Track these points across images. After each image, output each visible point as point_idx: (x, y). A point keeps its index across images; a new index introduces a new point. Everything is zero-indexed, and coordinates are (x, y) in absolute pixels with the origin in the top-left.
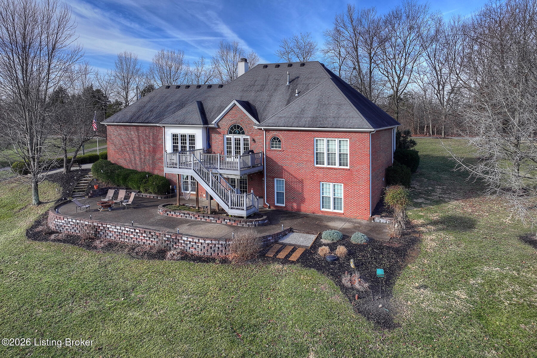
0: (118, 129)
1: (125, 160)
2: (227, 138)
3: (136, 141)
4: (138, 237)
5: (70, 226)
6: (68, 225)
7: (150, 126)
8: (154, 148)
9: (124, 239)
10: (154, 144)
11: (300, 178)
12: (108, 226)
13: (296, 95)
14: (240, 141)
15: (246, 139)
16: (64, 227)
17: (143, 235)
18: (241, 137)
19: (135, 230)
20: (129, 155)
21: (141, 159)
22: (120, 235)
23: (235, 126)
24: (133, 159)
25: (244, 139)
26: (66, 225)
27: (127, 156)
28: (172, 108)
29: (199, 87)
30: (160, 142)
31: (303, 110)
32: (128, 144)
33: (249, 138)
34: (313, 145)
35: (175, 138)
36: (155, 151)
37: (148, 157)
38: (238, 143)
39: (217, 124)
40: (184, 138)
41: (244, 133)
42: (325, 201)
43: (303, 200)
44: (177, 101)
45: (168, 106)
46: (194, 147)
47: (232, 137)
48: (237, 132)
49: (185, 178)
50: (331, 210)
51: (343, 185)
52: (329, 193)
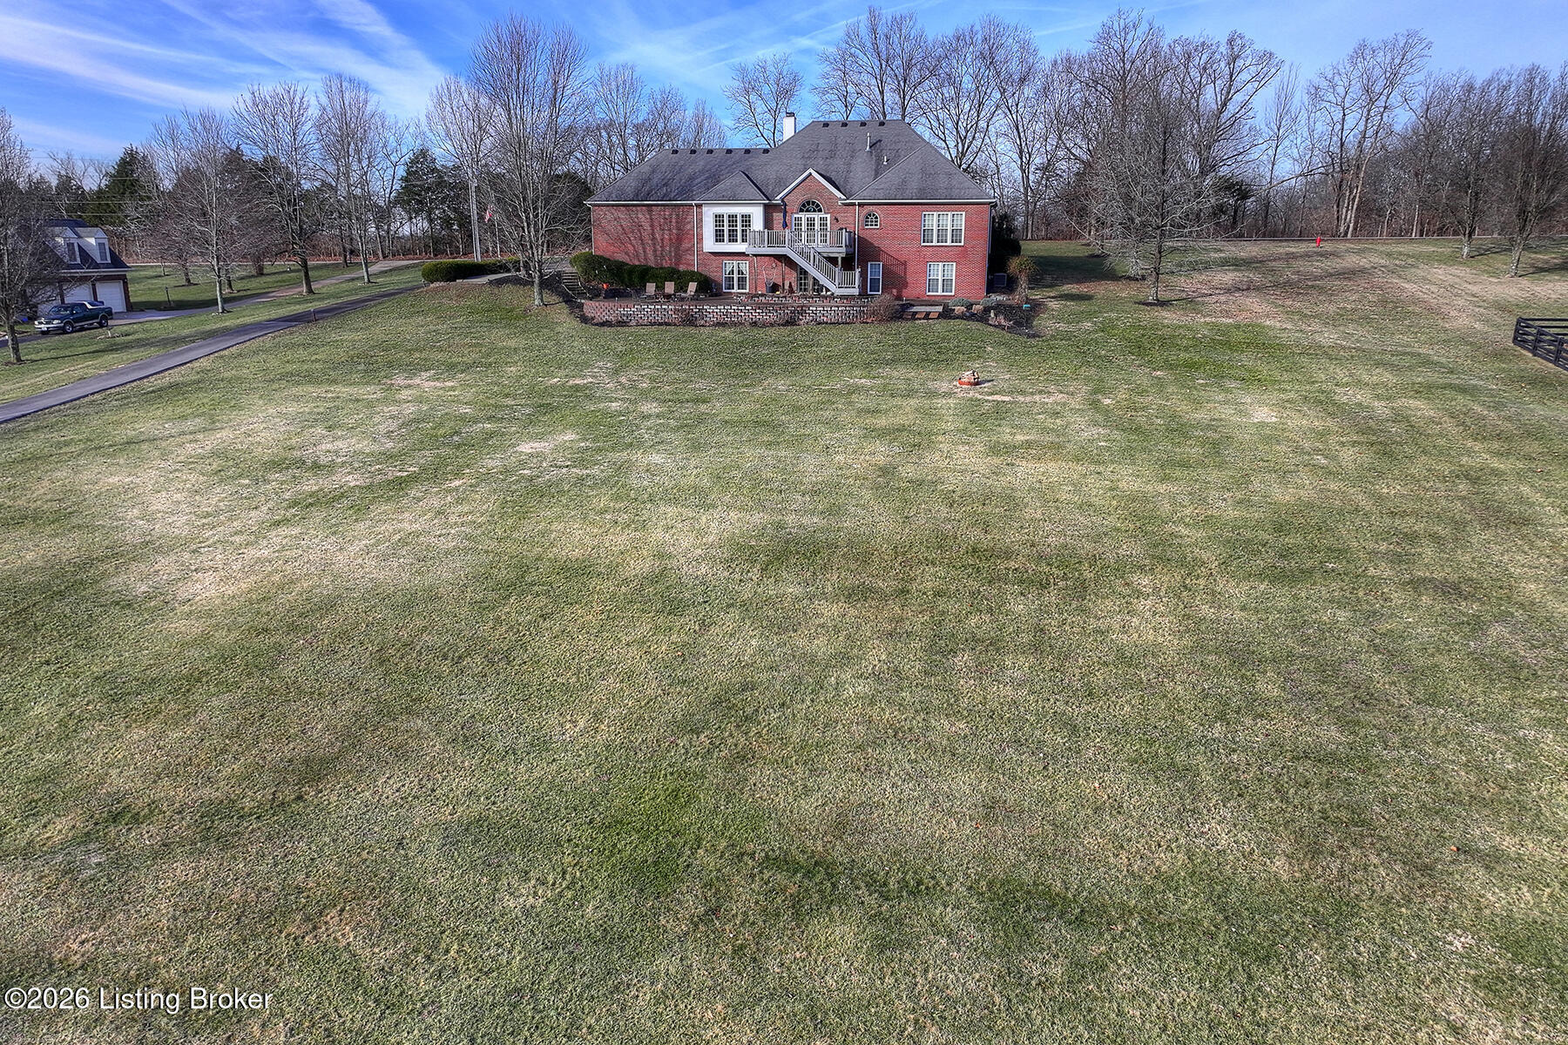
0: (613, 211)
1: (625, 253)
2: (796, 218)
3: (647, 226)
7: (672, 205)
8: (678, 235)
10: (679, 229)
11: (902, 259)
13: (885, 163)
14: (814, 221)
15: (823, 218)
18: (816, 216)
20: (634, 246)
21: (655, 251)
23: (808, 203)
24: (641, 251)
25: (821, 218)
27: (631, 248)
28: (699, 180)
29: (729, 151)
30: (688, 227)
31: (904, 181)
32: (633, 232)
33: (828, 216)
34: (920, 220)
35: (719, 219)
36: (679, 240)
37: (668, 248)
38: (811, 223)
39: (782, 200)
40: (732, 218)
41: (820, 211)
42: (932, 284)
43: (905, 285)
44: (702, 172)
45: (692, 179)
46: (750, 230)
47: (804, 217)
48: (811, 209)
49: (727, 273)
50: (939, 293)
51: (954, 264)
52: (937, 275)
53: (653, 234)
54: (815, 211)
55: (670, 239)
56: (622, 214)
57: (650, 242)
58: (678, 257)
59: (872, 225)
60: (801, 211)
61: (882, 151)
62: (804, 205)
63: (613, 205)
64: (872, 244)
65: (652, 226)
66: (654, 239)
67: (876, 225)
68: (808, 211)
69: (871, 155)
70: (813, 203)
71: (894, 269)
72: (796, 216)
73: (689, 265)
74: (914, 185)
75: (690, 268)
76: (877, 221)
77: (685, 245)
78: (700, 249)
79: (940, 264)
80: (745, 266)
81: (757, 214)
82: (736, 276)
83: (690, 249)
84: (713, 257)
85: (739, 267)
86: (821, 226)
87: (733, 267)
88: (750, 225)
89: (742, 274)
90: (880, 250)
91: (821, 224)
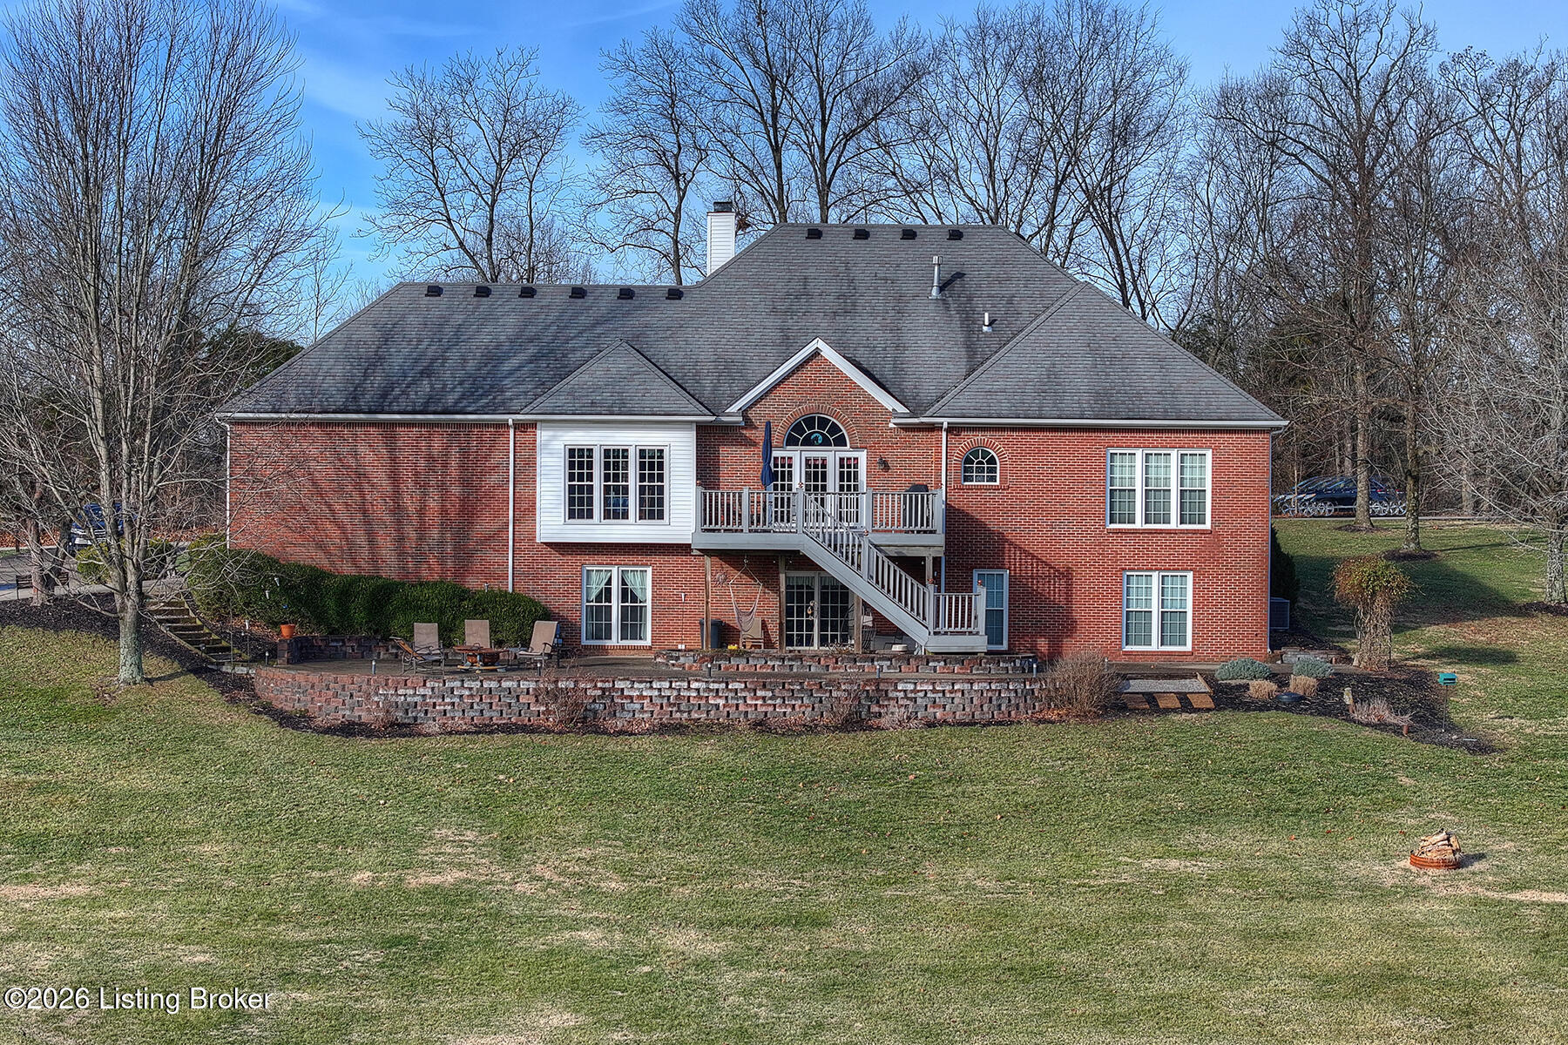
0: (288, 437)
1: (320, 546)
2: (776, 459)
3: (380, 477)
4: (741, 702)
5: (457, 700)
6: (447, 700)
7: (448, 424)
8: (464, 500)
9: (689, 712)
10: (465, 483)
11: (1060, 564)
12: (619, 685)
13: (985, 329)
14: (824, 466)
15: (849, 459)
16: (430, 709)
17: (759, 693)
18: (832, 456)
19: (727, 684)
20: (341, 527)
21: (401, 539)
22: (670, 705)
23: (810, 422)
24: (361, 540)
25: (842, 460)
26: (440, 700)
27: (334, 531)
28: (515, 362)
29: (578, 293)
30: (493, 479)
31: (1052, 374)
32: (340, 490)
33: (862, 456)
34: (1104, 468)
35: (578, 460)
36: (468, 511)
37: (435, 533)
38: (816, 474)
39: (744, 412)
40: (616, 459)
41: (841, 442)
42: (1135, 624)
43: (1071, 628)
44: (517, 342)
45: (493, 358)
46: (661, 489)
47: (798, 457)
48: (816, 438)
49: (593, 597)
50: (1155, 646)
51: (1190, 575)
52: (1148, 601)
53: (397, 494)
54: (826, 442)
55: (444, 511)
56: (313, 447)
57: (387, 518)
58: (464, 557)
59: (981, 479)
60: (792, 441)
61: (970, 299)
62: (798, 428)
63: (290, 423)
64: (981, 525)
65: (395, 478)
66: (398, 510)
67: (993, 479)
68: (808, 442)
69: (948, 309)
70: (823, 422)
71: (1039, 586)
72: (778, 454)
73: (490, 576)
74: (1079, 382)
75: (496, 586)
76: (993, 470)
77: (484, 525)
78: (526, 537)
79: (1155, 575)
80: (645, 581)
81: (680, 448)
82: (615, 604)
83: (495, 539)
84: (556, 556)
85: (624, 583)
86: (842, 479)
87: (609, 582)
88: (661, 477)
89: (634, 599)
90: (1002, 539)
91: (842, 474)
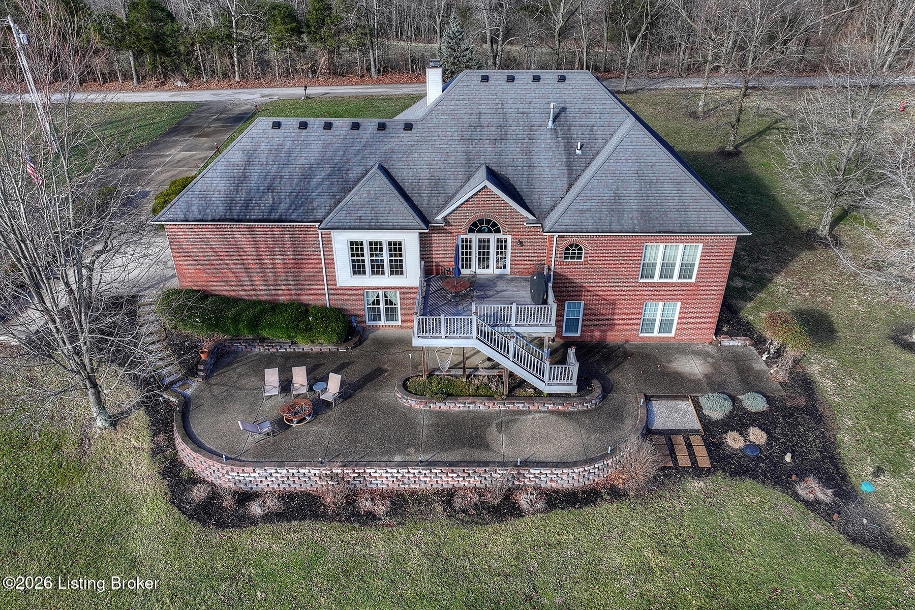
1: (226, 282)
2: (463, 239)
3: (250, 249)
7: (283, 225)
10: (295, 252)
11: (610, 299)
13: (578, 152)
14: (488, 242)
15: (502, 239)
18: (493, 237)
22: (398, 481)
23: (481, 220)
25: (498, 239)
26: (265, 479)
27: (230, 275)
28: (318, 181)
30: (310, 250)
32: (229, 256)
33: (509, 238)
34: (641, 252)
35: (356, 248)
36: (299, 265)
37: (283, 276)
38: (484, 246)
39: (445, 219)
40: (375, 247)
41: (498, 231)
42: (648, 325)
43: (612, 326)
46: (401, 261)
47: (475, 237)
48: (484, 229)
49: (371, 303)
50: (656, 334)
51: (679, 303)
52: (655, 315)
53: (260, 258)
54: (490, 231)
55: (286, 266)
56: (209, 233)
57: (257, 268)
58: (299, 285)
59: (573, 258)
60: (471, 231)
61: (569, 127)
62: (475, 224)
64: (571, 281)
65: (257, 249)
66: (262, 265)
67: (580, 258)
68: (480, 231)
69: (557, 136)
70: (488, 222)
71: (601, 309)
72: (462, 236)
73: (317, 295)
75: (320, 301)
76: (581, 254)
77: (308, 271)
79: (661, 303)
81: (410, 241)
82: (382, 306)
83: (316, 277)
84: (350, 288)
85: (386, 296)
86: (498, 249)
87: (378, 296)
88: (401, 255)
89: (391, 303)
90: (581, 287)
91: (498, 246)
